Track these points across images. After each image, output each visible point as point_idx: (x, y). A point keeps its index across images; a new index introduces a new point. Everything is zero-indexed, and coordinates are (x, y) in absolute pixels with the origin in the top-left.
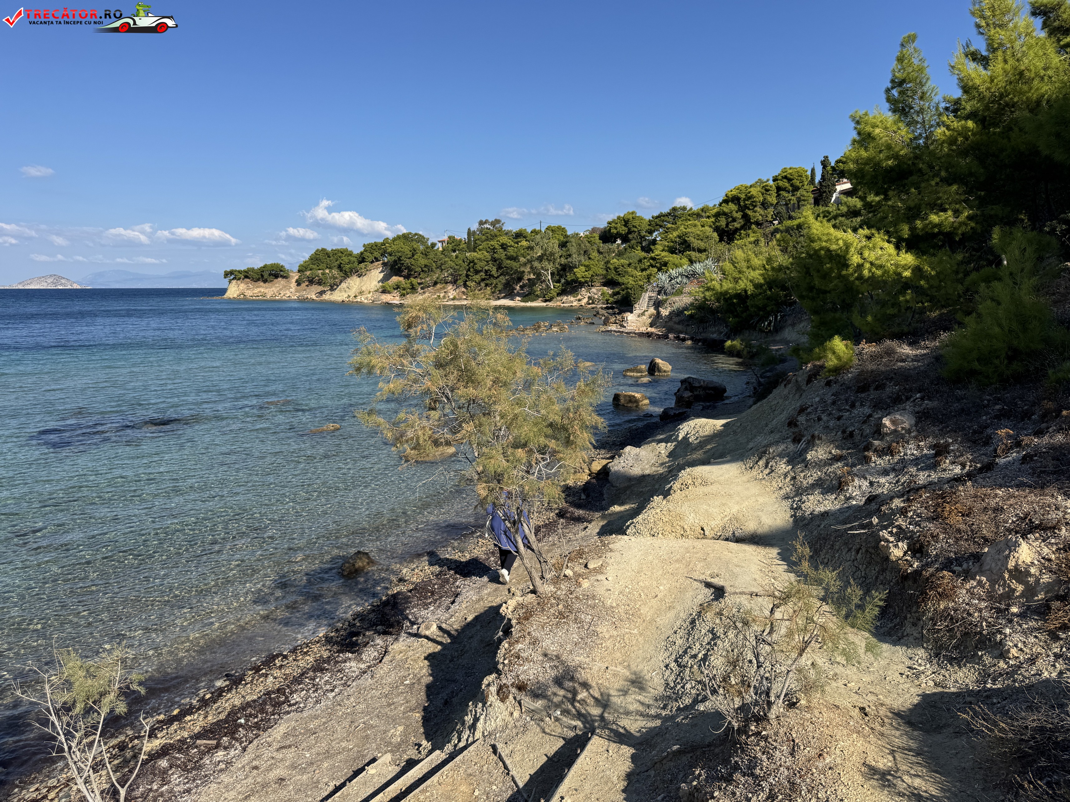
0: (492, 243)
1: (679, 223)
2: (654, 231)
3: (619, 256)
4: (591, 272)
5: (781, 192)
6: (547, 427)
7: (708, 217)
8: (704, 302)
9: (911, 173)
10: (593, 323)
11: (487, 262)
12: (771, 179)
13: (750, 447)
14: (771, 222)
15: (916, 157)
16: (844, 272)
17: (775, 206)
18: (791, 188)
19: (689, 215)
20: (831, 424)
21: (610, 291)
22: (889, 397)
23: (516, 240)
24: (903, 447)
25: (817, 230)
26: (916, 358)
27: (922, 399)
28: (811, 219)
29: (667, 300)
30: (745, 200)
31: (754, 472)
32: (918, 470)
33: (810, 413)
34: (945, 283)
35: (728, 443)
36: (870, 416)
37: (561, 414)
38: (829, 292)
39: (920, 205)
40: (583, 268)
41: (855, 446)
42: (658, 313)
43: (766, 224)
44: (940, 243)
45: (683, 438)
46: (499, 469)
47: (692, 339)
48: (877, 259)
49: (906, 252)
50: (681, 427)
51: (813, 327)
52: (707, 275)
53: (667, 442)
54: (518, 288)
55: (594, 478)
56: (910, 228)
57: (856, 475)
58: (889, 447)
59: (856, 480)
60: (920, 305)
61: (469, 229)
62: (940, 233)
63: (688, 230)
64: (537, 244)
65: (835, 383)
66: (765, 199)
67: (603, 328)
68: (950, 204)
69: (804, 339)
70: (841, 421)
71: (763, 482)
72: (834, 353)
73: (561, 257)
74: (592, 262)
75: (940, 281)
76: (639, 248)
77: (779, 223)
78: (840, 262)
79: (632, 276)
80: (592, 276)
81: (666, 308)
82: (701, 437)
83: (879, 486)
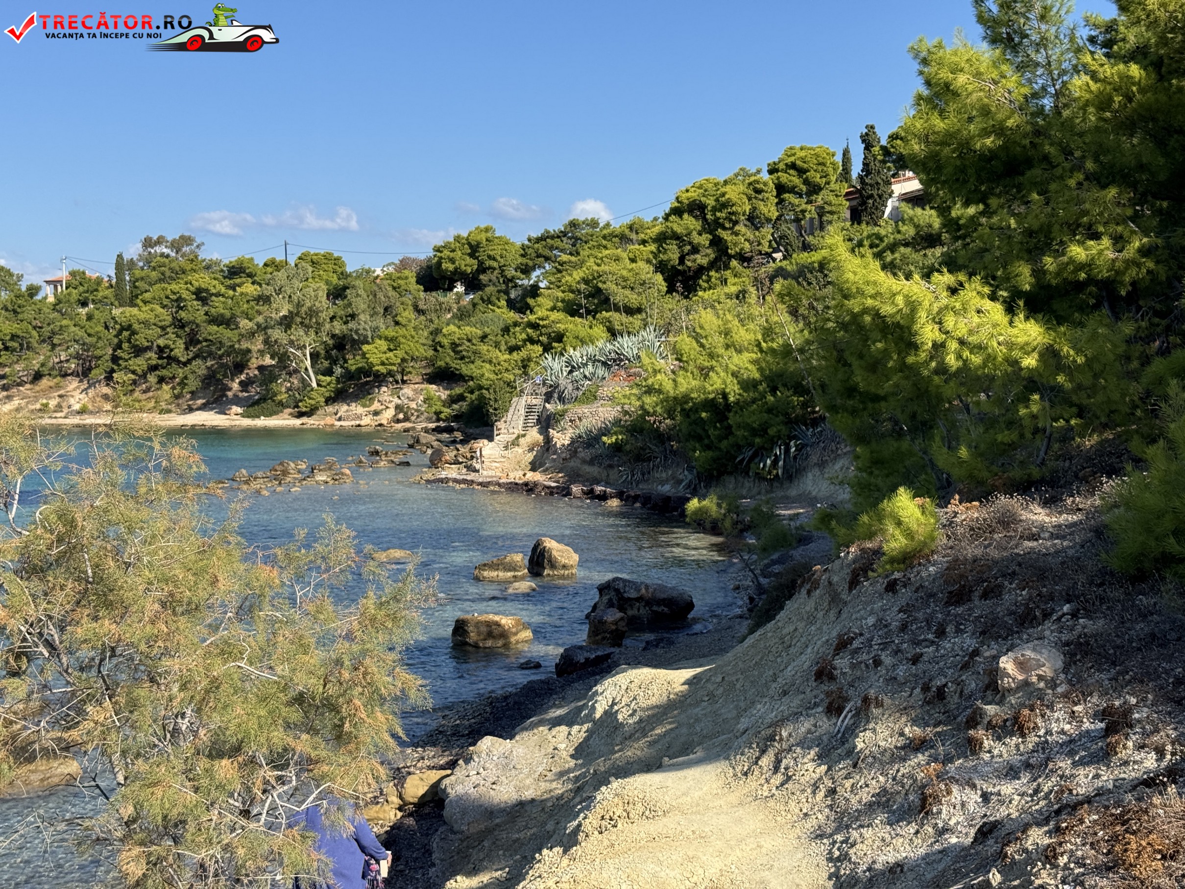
0: (174, 286)
1: (584, 253)
2: (533, 268)
3: (461, 319)
4: (400, 353)
5: (786, 196)
6: (289, 704)
7: (644, 242)
8: (642, 417)
9: (1029, 163)
10: (407, 464)
11: (163, 328)
12: (765, 169)
13: (741, 727)
14: (769, 255)
15: (1038, 132)
16: (911, 359)
17: (776, 223)
18: (804, 188)
19: (604, 237)
20: (901, 672)
21: (444, 394)
22: (1011, 613)
23: (229, 282)
24: (1043, 716)
25: (855, 273)
26: (1058, 532)
27: (1074, 615)
28: (842, 251)
29: (562, 414)
30: (714, 210)
31: (753, 783)
32: (1075, 764)
33: (857, 651)
34: (1106, 381)
35: (697, 720)
36: (976, 653)
37: (321, 672)
38: (884, 398)
39: (1050, 226)
40: (383, 344)
41: (950, 717)
42: (548, 440)
43: (757, 259)
44: (1092, 301)
45: (606, 713)
46: (175, 812)
47: (620, 495)
48: (971, 332)
49: (1027, 318)
50: (599, 688)
51: (859, 469)
52: (646, 360)
53: (570, 724)
54: (235, 386)
55: (410, 815)
56: (1033, 271)
57: (953, 780)
58: (1016, 718)
59: (955, 789)
60: (1062, 422)
61: (120, 256)
62: (1090, 281)
63: (603, 267)
64: (279, 292)
65: (905, 586)
66: (754, 209)
67: (429, 475)
68: (1105, 224)
69: (845, 495)
70: (920, 665)
71: (771, 803)
72: (899, 523)
73: (332, 318)
74: (402, 331)
75: (1096, 376)
76: (503, 303)
77: (785, 258)
78: (901, 338)
79: (490, 362)
80: (403, 360)
81: (564, 429)
82: (643, 709)
83: (1001, 802)
